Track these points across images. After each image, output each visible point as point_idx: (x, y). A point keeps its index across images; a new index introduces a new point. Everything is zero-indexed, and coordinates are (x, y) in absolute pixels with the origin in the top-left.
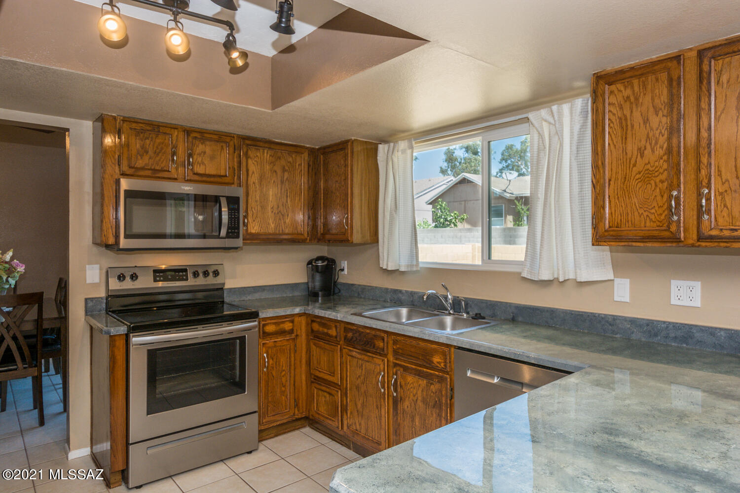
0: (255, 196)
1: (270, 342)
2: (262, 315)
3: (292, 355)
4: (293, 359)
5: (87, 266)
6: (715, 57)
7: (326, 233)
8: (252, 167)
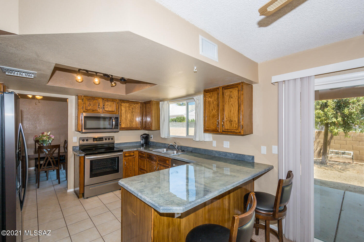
0: (124, 116)
1: (127, 158)
2: (124, 151)
3: (134, 162)
4: (134, 163)
5: (73, 137)
6: (225, 89)
7: (146, 127)
8: (123, 108)
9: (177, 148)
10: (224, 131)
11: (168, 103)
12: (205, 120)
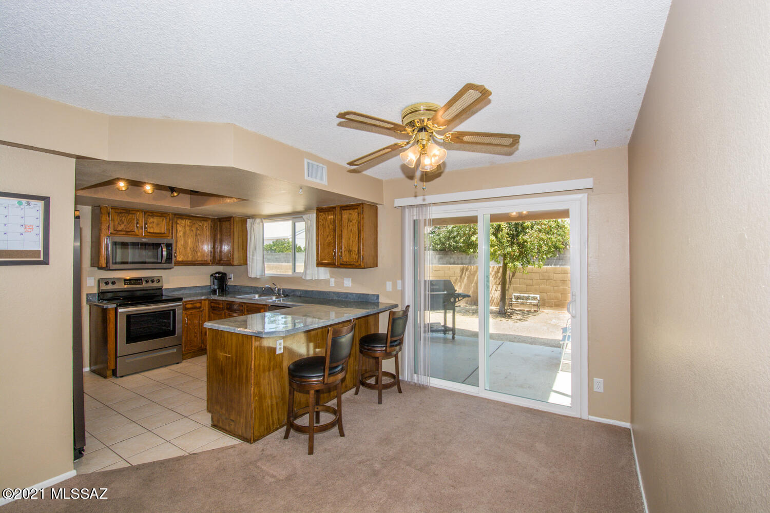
0: (181, 242)
1: (188, 312)
2: (184, 300)
3: (201, 319)
4: (201, 321)
5: (88, 278)
6: (343, 210)
7: (221, 260)
8: (179, 228)
9: (278, 293)
10: (342, 264)
11: (262, 222)
12: (318, 249)
